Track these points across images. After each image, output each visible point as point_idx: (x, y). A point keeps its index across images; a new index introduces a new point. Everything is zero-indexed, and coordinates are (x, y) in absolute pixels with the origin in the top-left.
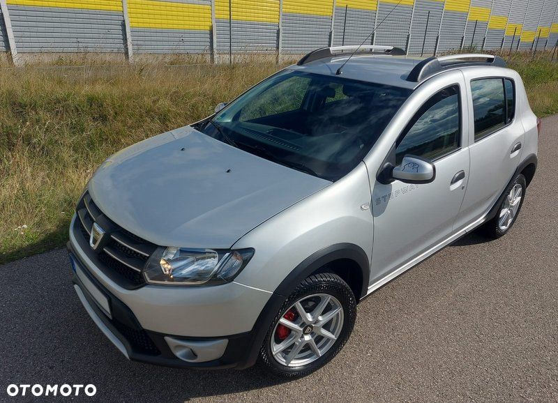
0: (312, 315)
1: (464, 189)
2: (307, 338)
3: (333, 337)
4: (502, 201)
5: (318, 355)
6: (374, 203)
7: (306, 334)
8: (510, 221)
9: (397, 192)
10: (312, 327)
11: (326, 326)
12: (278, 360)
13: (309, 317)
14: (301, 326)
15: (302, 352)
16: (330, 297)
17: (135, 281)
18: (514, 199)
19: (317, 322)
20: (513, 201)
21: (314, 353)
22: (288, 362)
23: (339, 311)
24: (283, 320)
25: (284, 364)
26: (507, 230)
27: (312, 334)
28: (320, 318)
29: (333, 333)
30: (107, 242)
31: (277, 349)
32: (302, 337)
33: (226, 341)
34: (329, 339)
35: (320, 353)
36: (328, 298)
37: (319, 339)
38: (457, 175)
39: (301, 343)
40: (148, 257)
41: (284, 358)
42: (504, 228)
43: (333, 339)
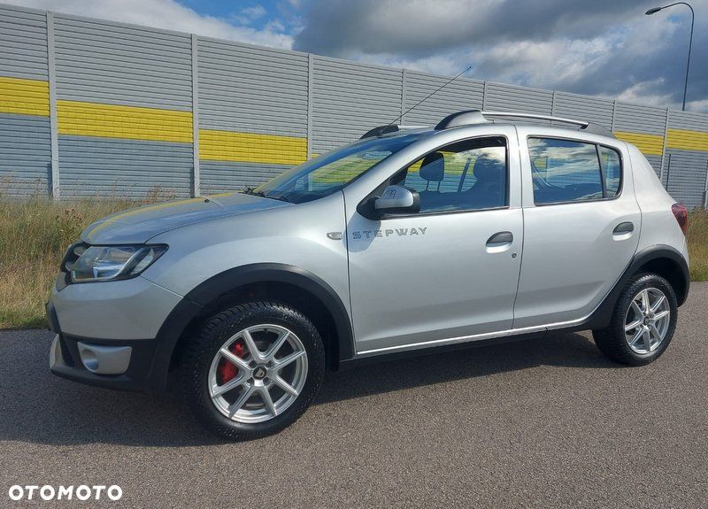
1: (518, 257)
2: (259, 384)
3: (294, 391)
5: (273, 414)
7: (258, 378)
10: (265, 370)
12: (217, 405)
13: (262, 356)
14: (251, 366)
16: (289, 332)
19: (270, 364)
22: (232, 413)
23: (302, 354)
24: (225, 351)
25: (227, 416)
29: (295, 388)
31: (215, 389)
32: (251, 381)
33: (128, 349)
35: (277, 413)
36: (287, 334)
43: (295, 396)
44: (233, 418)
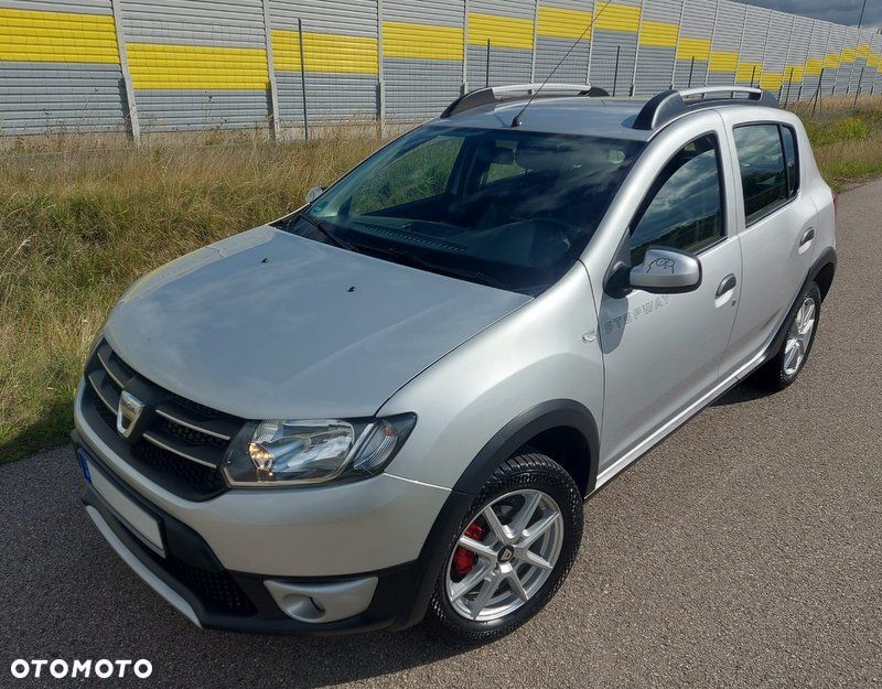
0: (511, 528)
1: (736, 305)
2: (506, 568)
3: (547, 564)
4: (787, 328)
5: (523, 598)
6: (603, 331)
7: (504, 562)
8: (799, 359)
9: (637, 312)
10: (512, 549)
11: (535, 547)
12: (458, 610)
13: (508, 532)
14: (494, 549)
15: (497, 593)
16: (541, 495)
17: (205, 485)
18: (805, 324)
19: (520, 539)
20: (804, 327)
21: (517, 594)
22: (476, 614)
23: (555, 518)
24: (465, 540)
25: (469, 617)
26: (795, 375)
27: (512, 561)
28: (525, 533)
29: (546, 558)
30: (150, 421)
31: (456, 590)
32: (497, 568)
33: (374, 580)
34: (539, 570)
35: (528, 594)
36: (537, 498)
37: (523, 569)
38: (724, 282)
39: (494, 579)
40: (228, 442)
41: (468, 607)
42: (790, 371)
43: (547, 569)
44: (478, 619)
